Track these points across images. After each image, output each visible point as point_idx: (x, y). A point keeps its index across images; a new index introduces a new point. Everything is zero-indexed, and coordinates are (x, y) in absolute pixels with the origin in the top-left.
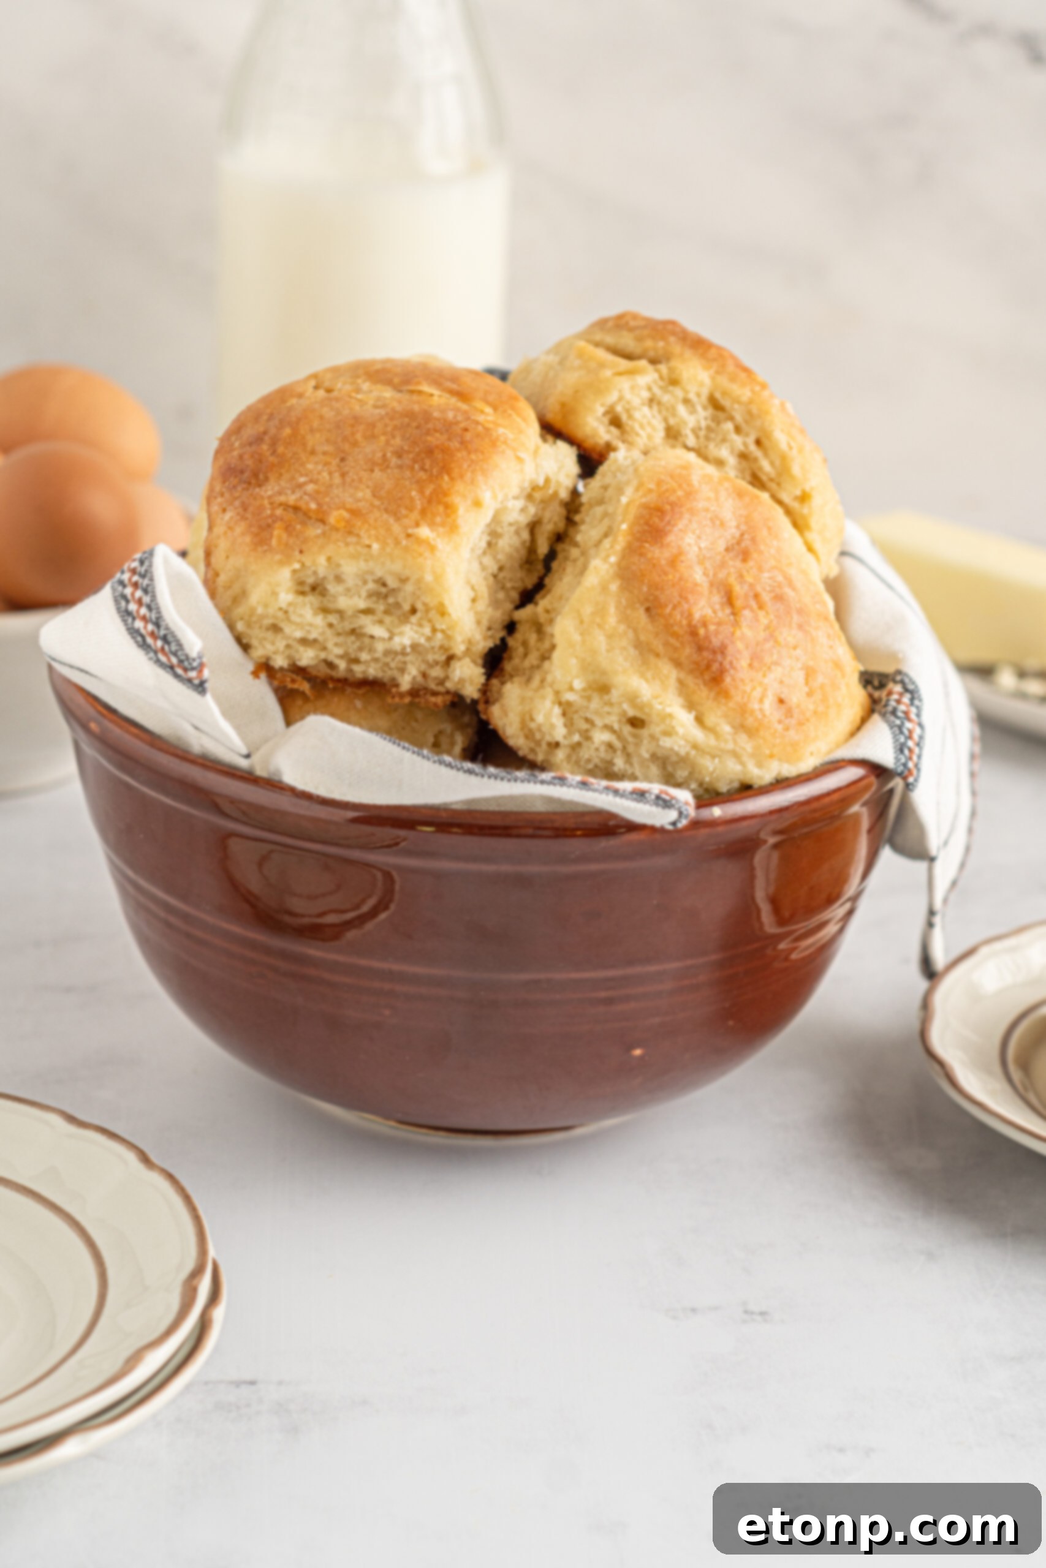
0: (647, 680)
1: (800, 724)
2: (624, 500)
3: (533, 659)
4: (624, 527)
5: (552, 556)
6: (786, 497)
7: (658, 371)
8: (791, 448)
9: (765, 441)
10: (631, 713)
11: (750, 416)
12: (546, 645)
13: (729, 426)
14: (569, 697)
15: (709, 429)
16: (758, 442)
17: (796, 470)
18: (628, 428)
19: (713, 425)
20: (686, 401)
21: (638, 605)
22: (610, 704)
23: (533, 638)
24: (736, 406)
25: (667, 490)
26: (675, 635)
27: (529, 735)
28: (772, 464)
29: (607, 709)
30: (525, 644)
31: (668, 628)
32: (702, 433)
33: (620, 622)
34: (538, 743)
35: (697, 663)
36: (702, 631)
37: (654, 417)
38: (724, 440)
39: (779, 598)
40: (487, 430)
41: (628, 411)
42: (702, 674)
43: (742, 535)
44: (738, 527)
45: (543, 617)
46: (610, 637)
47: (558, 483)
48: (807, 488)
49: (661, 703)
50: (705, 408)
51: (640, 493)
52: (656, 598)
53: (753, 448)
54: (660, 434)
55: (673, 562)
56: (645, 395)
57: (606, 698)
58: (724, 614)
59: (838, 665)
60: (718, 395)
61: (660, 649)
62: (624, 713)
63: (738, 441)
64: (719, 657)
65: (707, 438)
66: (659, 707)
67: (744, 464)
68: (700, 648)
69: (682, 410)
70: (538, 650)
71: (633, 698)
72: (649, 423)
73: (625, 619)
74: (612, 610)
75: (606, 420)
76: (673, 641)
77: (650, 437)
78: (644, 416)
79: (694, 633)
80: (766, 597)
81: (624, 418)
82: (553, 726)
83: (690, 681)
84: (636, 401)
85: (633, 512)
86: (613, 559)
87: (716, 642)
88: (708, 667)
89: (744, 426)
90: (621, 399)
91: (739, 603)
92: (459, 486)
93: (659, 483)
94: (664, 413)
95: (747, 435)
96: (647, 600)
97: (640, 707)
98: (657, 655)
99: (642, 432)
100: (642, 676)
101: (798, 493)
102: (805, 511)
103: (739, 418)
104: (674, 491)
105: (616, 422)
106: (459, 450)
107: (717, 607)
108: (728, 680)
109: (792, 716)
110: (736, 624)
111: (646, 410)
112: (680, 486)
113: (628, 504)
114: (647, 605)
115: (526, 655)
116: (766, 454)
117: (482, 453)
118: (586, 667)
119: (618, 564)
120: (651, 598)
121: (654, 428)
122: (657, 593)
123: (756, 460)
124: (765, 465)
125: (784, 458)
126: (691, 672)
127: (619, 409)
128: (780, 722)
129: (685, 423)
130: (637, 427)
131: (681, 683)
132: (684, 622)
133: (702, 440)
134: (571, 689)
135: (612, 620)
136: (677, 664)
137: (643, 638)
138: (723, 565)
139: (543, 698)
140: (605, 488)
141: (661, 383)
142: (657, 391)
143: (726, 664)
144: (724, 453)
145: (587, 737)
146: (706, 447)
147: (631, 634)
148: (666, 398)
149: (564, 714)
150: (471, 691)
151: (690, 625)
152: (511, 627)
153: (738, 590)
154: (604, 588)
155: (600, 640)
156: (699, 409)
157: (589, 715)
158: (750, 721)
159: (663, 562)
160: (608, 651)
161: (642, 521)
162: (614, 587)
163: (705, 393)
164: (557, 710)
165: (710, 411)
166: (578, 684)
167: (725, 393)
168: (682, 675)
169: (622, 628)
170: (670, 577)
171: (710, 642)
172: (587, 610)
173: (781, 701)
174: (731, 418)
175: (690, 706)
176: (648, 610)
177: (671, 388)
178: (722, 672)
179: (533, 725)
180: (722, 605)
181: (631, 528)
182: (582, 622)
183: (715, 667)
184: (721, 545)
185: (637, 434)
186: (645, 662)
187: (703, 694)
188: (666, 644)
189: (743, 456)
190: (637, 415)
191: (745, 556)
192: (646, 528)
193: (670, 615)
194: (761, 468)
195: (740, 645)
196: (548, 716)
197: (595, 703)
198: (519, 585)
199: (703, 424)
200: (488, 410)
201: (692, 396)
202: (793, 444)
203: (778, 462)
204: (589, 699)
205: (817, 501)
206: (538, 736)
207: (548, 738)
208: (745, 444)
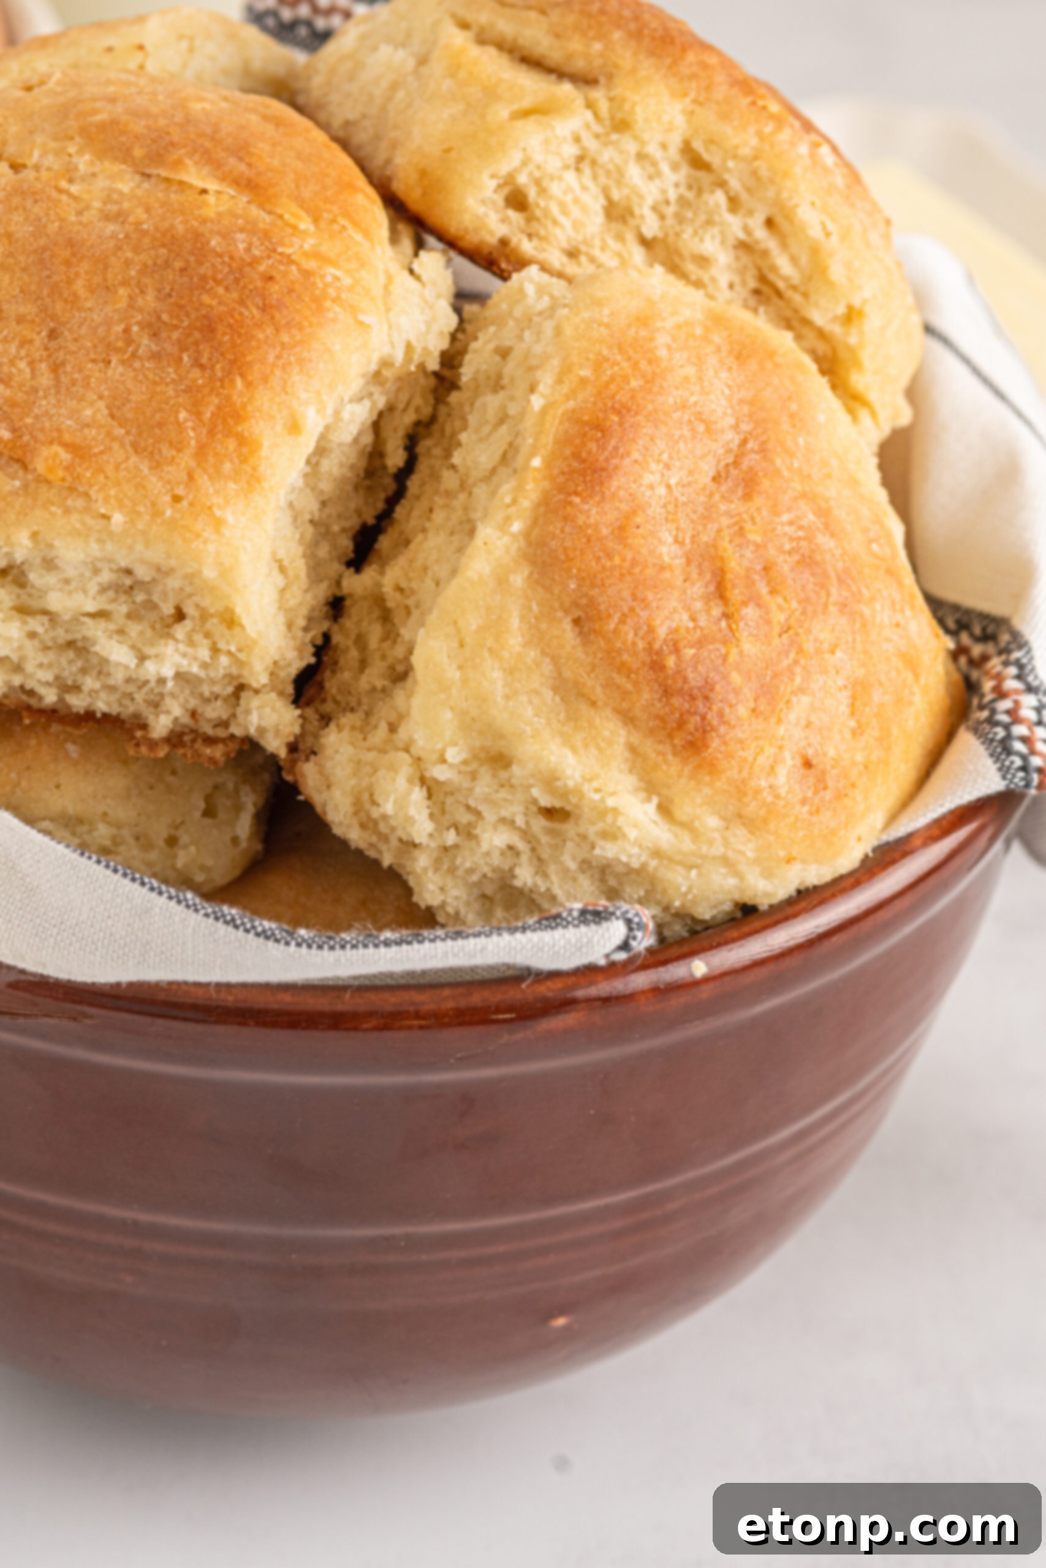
0: (574, 749)
1: (840, 796)
2: (537, 402)
3: (374, 676)
4: (536, 462)
5: (409, 467)
6: (819, 318)
7: (590, 105)
8: (828, 234)
9: (779, 219)
10: (546, 801)
11: (756, 182)
12: (399, 651)
13: (719, 198)
14: (440, 773)
15: (682, 201)
16: (770, 223)
17: (837, 272)
18: (538, 213)
19: (690, 195)
20: (642, 157)
21: (560, 614)
22: (507, 785)
23: (374, 633)
24: (731, 164)
25: (612, 379)
26: (623, 668)
27: (368, 824)
28: (794, 260)
29: (503, 794)
30: (361, 641)
31: (613, 659)
32: (670, 211)
33: (527, 644)
34: (385, 838)
35: (662, 719)
36: (671, 662)
37: (584, 188)
38: (709, 223)
39: (808, 561)
40: (307, 274)
41: (538, 182)
42: (670, 736)
43: (744, 442)
44: (736, 427)
45: (393, 599)
46: (510, 672)
47: (425, 350)
48: (856, 302)
49: (597, 790)
50: (675, 167)
51: (565, 389)
52: (592, 603)
53: (760, 233)
54: (596, 220)
55: (621, 531)
56: (570, 151)
57: (503, 775)
58: (709, 617)
59: (911, 662)
60: (698, 145)
61: (599, 693)
62: (535, 802)
63: (735, 224)
64: (700, 706)
65: (680, 219)
66: (597, 797)
67: (745, 259)
68: (667, 693)
69: (634, 173)
70: (383, 657)
71: (550, 781)
72: (576, 201)
73: (537, 638)
74: (515, 623)
75: (500, 199)
76: (620, 680)
77: (577, 225)
78: (569, 190)
79: (657, 666)
80: (785, 565)
81: (532, 194)
82: (410, 820)
83: (649, 747)
84: (553, 164)
85: (553, 427)
86: (516, 527)
87: (694, 679)
88: (681, 724)
89: (744, 196)
90: (525, 163)
91: (735, 595)
92: (263, 399)
93: (598, 365)
94: (603, 179)
95: (750, 213)
96: (575, 604)
97: (565, 794)
98: (593, 704)
99: (562, 219)
100: (567, 741)
101: (841, 310)
102: (853, 340)
103: (734, 184)
104: (626, 379)
105: (517, 201)
106: (259, 325)
107: (698, 605)
108: (715, 743)
109: (825, 788)
110: (731, 637)
111: (570, 176)
112: (635, 366)
113: (544, 411)
114: (578, 613)
115: (363, 664)
116: (784, 245)
117: (300, 328)
118: (468, 723)
119: (527, 534)
120: (584, 601)
121: (584, 209)
122: (594, 592)
123: (765, 253)
124: (784, 265)
125: (815, 251)
126: (652, 732)
127: (522, 179)
128: (804, 802)
129: (641, 197)
130: (555, 209)
131: (632, 749)
132: (641, 645)
133: (670, 221)
134: (443, 760)
135: (515, 640)
136: (628, 719)
137: (567, 674)
138: (707, 517)
139: (393, 768)
140: (504, 353)
141: (598, 129)
142: (590, 144)
143: (712, 718)
144: (710, 245)
145: (468, 833)
146: (678, 235)
147: (547, 667)
148: (607, 156)
149: (430, 796)
150: (276, 745)
151: (649, 649)
152: (336, 606)
153: (737, 562)
154: (502, 581)
155: (494, 679)
156: (665, 168)
157: (472, 803)
158: (751, 808)
159: (605, 531)
160: (507, 697)
161: (568, 452)
162: (518, 580)
163: (675, 141)
164: (418, 794)
165: (685, 170)
166: (454, 755)
167: (710, 142)
168: (636, 738)
169: (533, 654)
170: (617, 560)
171: (685, 680)
172: (472, 622)
173: (808, 764)
174: (722, 184)
175: (650, 787)
176: (577, 622)
177: (614, 137)
178: (705, 730)
179: (375, 813)
180: (707, 599)
181: (548, 464)
182: (462, 645)
183: (694, 721)
184: (705, 477)
185: (555, 222)
186: (572, 717)
187: (672, 768)
188: (609, 684)
189: (744, 247)
190: (555, 188)
191: (749, 485)
192: (575, 464)
193: (616, 631)
194: (774, 268)
195: (736, 678)
196: (401, 804)
197: (484, 785)
198: (354, 523)
199: (672, 195)
200: (305, 224)
201: (652, 149)
202: (830, 227)
203: (804, 259)
204: (474, 776)
205: (873, 322)
206: (383, 827)
207: (400, 833)
208: (747, 230)
